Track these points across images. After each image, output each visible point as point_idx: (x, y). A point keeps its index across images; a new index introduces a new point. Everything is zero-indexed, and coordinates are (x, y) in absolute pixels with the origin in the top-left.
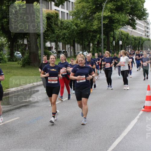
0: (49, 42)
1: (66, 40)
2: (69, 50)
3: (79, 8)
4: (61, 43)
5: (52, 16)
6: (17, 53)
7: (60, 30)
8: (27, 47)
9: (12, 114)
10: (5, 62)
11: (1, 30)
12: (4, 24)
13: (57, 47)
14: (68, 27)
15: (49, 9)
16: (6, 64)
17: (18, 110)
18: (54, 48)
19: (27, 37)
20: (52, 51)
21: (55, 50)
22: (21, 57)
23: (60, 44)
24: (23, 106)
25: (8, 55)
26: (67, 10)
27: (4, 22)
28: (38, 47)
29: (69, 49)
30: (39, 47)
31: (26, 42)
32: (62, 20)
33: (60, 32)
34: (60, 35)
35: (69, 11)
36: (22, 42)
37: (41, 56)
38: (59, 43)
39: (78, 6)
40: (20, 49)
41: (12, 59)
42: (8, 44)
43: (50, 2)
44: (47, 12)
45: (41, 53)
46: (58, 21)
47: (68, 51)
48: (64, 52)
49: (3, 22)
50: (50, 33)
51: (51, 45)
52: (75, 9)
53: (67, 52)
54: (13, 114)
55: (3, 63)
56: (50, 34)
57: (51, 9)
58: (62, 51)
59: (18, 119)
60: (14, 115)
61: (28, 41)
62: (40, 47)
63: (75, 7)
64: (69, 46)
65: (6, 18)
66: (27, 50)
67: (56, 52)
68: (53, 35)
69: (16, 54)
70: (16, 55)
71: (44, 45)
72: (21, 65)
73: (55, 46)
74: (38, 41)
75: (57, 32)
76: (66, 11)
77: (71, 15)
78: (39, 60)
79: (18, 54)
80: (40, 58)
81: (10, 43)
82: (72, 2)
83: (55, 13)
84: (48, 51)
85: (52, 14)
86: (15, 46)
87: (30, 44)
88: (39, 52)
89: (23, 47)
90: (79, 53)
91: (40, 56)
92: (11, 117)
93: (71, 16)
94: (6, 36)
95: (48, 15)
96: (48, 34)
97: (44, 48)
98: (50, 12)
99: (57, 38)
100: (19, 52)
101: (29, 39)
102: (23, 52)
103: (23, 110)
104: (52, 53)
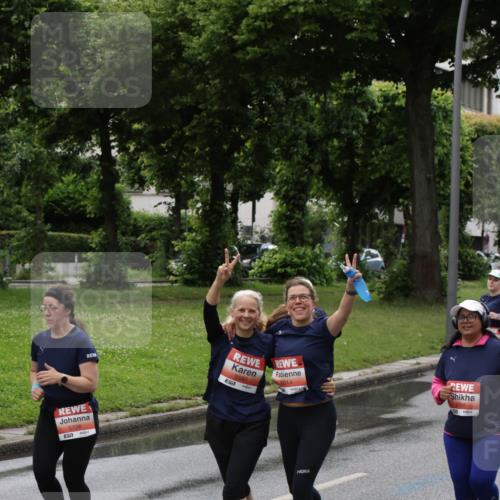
6: (369, 254)
8: (403, 236)
9: (343, 459)
10: (329, 281)
11: (321, 177)
12: (332, 158)
15: (481, 110)
16: (330, 289)
17: (362, 446)
18: (491, 242)
19: (406, 202)
20: (486, 251)
21: (496, 248)
22: (383, 268)
24: (379, 435)
27: (329, 149)
28: (440, 236)
30: (443, 237)
31: (399, 217)
36: (387, 218)
37: (447, 269)
40: (379, 241)
42: (340, 223)
43: (485, 90)
44: (473, 122)
45: (447, 258)
49: (327, 151)
51: (483, 231)
54: (347, 459)
55: (321, 284)
57: (489, 112)
59: (361, 478)
60: (350, 464)
61: (406, 216)
62: (447, 236)
65: (338, 136)
66: (404, 245)
67: (497, 255)
69: (367, 255)
70: (365, 259)
71: (461, 230)
72: (382, 296)
73: (495, 234)
74: (441, 214)
78: (442, 283)
79: (372, 257)
80: (443, 274)
81: (346, 219)
84: (471, 251)
86: (364, 233)
87: (414, 227)
88: (443, 252)
89: (389, 235)
91: (443, 268)
92: (337, 470)
94: (335, 195)
95: (478, 131)
97: (460, 242)
98: (485, 122)
100: (374, 251)
101: (411, 208)
102: (389, 249)
103: (379, 448)
104: (486, 258)
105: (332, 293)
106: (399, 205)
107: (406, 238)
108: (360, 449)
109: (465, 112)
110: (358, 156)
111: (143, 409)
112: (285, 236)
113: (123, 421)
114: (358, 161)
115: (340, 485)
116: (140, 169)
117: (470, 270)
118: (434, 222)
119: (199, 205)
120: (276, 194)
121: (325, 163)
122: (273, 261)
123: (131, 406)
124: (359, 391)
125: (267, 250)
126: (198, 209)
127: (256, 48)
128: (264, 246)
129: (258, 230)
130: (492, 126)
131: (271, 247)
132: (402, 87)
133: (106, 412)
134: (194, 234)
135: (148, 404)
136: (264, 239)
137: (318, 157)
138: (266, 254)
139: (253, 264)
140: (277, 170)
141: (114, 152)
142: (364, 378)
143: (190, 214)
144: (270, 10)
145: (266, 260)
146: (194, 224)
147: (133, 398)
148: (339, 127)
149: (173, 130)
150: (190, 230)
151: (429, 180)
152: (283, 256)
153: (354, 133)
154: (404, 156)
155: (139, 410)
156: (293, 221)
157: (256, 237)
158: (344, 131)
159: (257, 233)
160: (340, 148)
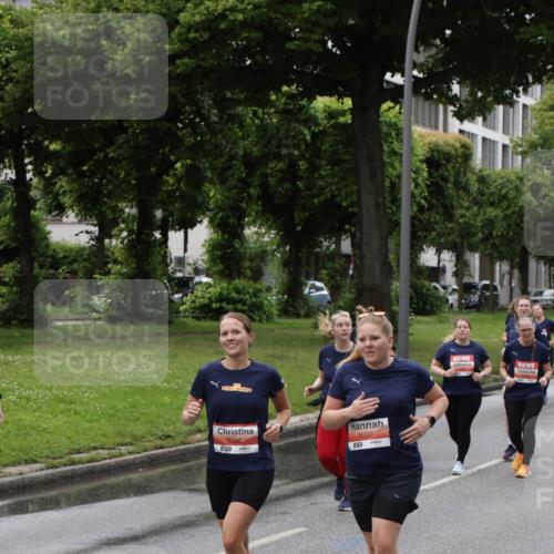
0: (434, 249)
1: (494, 245)
2: (506, 282)
3: (548, 128)
4: (477, 256)
5: (448, 157)
6: (313, 287)
7: (476, 209)
8: (352, 266)
9: (281, 513)
10: (269, 318)
11: (260, 203)
12: (272, 181)
13: (462, 268)
14: (505, 197)
15: (436, 128)
16: (270, 326)
17: (302, 499)
18: (449, 273)
19: (353, 230)
20: (442, 283)
21: (454, 279)
22: (329, 302)
23: (475, 260)
25: (278, 293)
26: (504, 132)
27: (269, 171)
28: (391, 268)
29: (507, 278)
30: (395, 269)
31: (346, 246)
32: (485, 173)
33: (477, 215)
34: (472, 226)
35: (511, 140)
36: (333, 246)
37: (398, 301)
38: (468, 253)
39: (547, 121)
40: (324, 272)
41: (295, 308)
42: (282, 253)
43: (441, 107)
44: (428, 140)
46: (469, 174)
47: (501, 283)
48: (485, 287)
49: (266, 174)
50: (438, 217)
51: (439, 261)
52: (535, 131)
53: (499, 288)
54: (285, 513)
55: (261, 321)
56: (436, 223)
57: (445, 130)
58: (480, 286)
59: (297, 535)
60: (289, 519)
62: (398, 267)
63: (534, 122)
64: (506, 267)
65: (278, 157)
66: (352, 277)
67: (455, 287)
68: (450, 225)
69: (311, 288)
70: (309, 293)
71: (414, 259)
73: (453, 264)
74: (391, 246)
75: (462, 216)
76: (499, 137)
77: (517, 154)
79: (317, 290)
80: (395, 308)
81: (288, 248)
82: (525, 106)
83: (458, 145)
84: (426, 283)
85: (447, 149)
86: (308, 264)
87: (362, 257)
88: (395, 285)
89: (337, 266)
90: (541, 293)
91: (394, 301)
92: (274, 525)
93: (520, 158)
94: (275, 222)
95: (432, 150)
96: (430, 223)
97: (412, 271)
98: (441, 142)
99: (462, 237)
100: (319, 284)
101: (358, 235)
102: (336, 281)
103: (320, 500)
104: (442, 290)
105: (273, 330)
106: (345, 232)
107: (354, 269)
108: (300, 502)
109: (418, 130)
110: (301, 178)
111: (61, 460)
112: (220, 267)
113: (38, 473)
114: (300, 185)
115: (278, 541)
116: (57, 195)
117: (425, 304)
118: (384, 250)
119: (125, 234)
120: (211, 221)
121: (264, 186)
122: (207, 295)
123: (48, 457)
124: (301, 438)
125: (200, 283)
126: (123, 239)
127: (186, 60)
128: (197, 279)
129: (191, 261)
130: (448, 145)
131: (205, 279)
132: (348, 102)
133: (20, 464)
134: (119, 267)
135: (67, 454)
136: (197, 271)
137: (256, 181)
138: (199, 288)
139: (185, 299)
140: (211, 194)
141: (29, 176)
142: (306, 423)
143: (115, 244)
144: (203, 18)
145: (199, 294)
146: (119, 255)
147: (50, 448)
148: (279, 147)
149: (94, 152)
150: (116, 262)
151: (378, 205)
152: (218, 290)
153: (296, 152)
154: (352, 179)
155: (56, 462)
156: (229, 251)
157: (189, 270)
158: (284, 151)
159: (190, 264)
160: (281, 170)
